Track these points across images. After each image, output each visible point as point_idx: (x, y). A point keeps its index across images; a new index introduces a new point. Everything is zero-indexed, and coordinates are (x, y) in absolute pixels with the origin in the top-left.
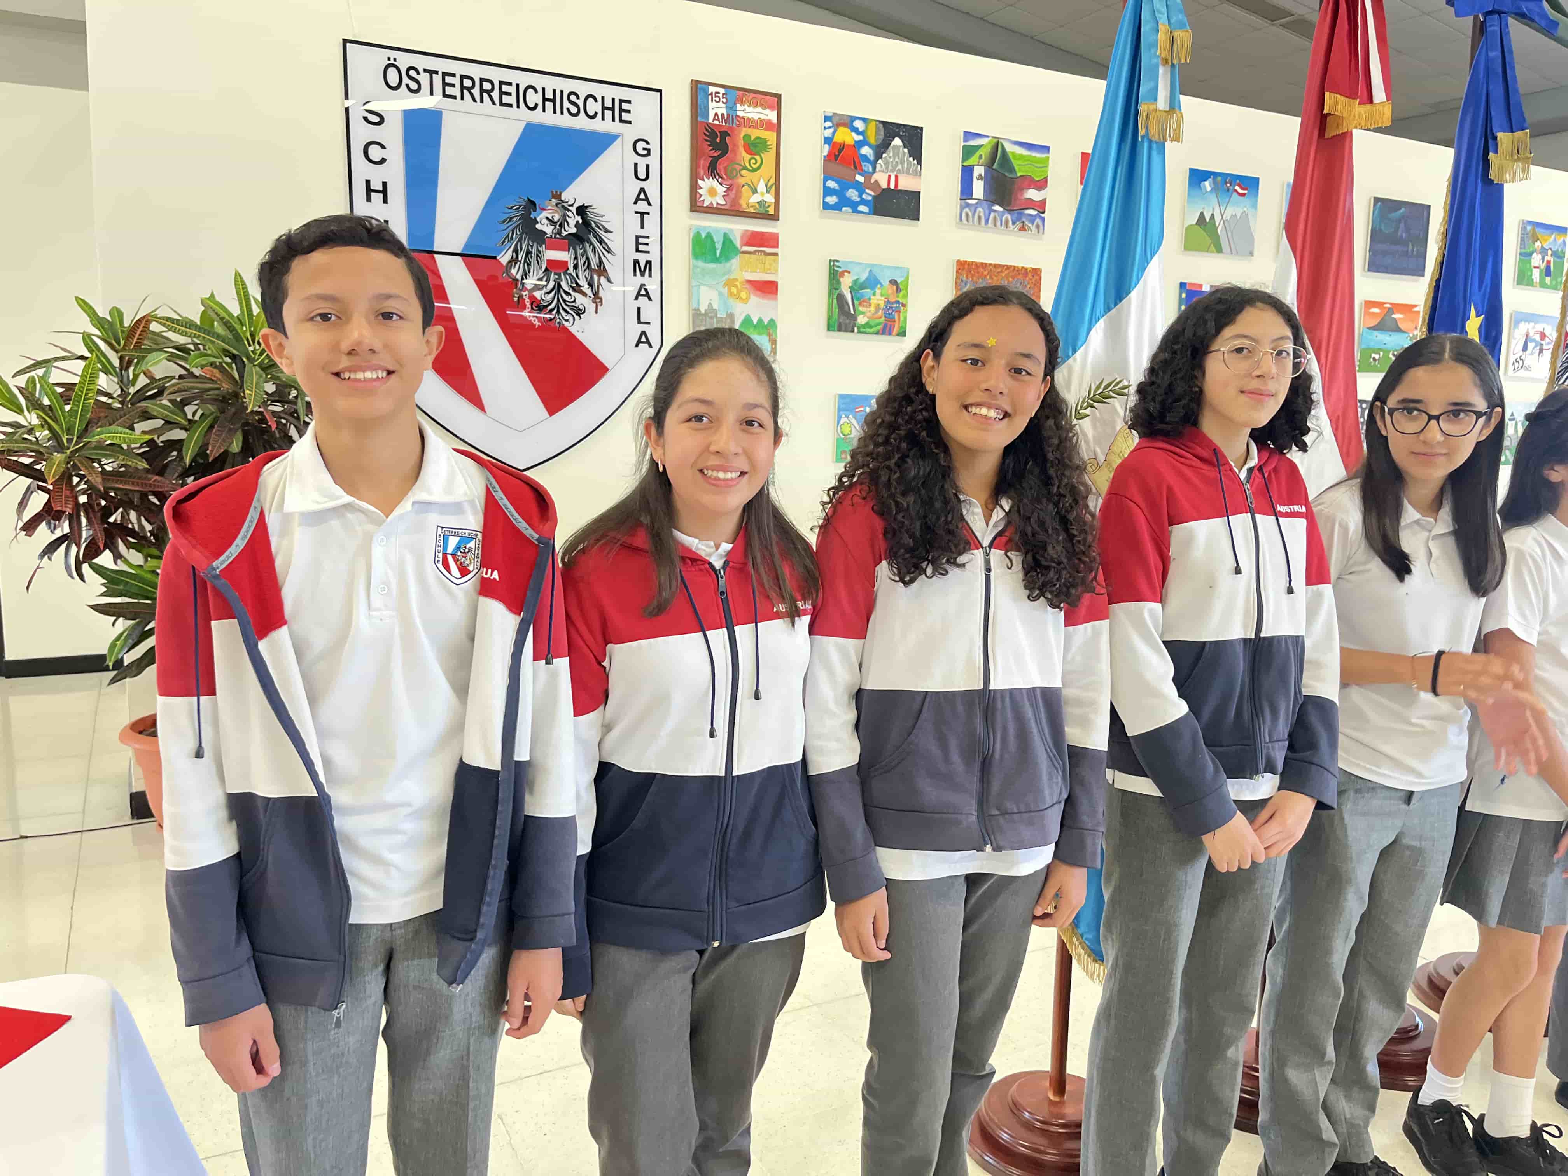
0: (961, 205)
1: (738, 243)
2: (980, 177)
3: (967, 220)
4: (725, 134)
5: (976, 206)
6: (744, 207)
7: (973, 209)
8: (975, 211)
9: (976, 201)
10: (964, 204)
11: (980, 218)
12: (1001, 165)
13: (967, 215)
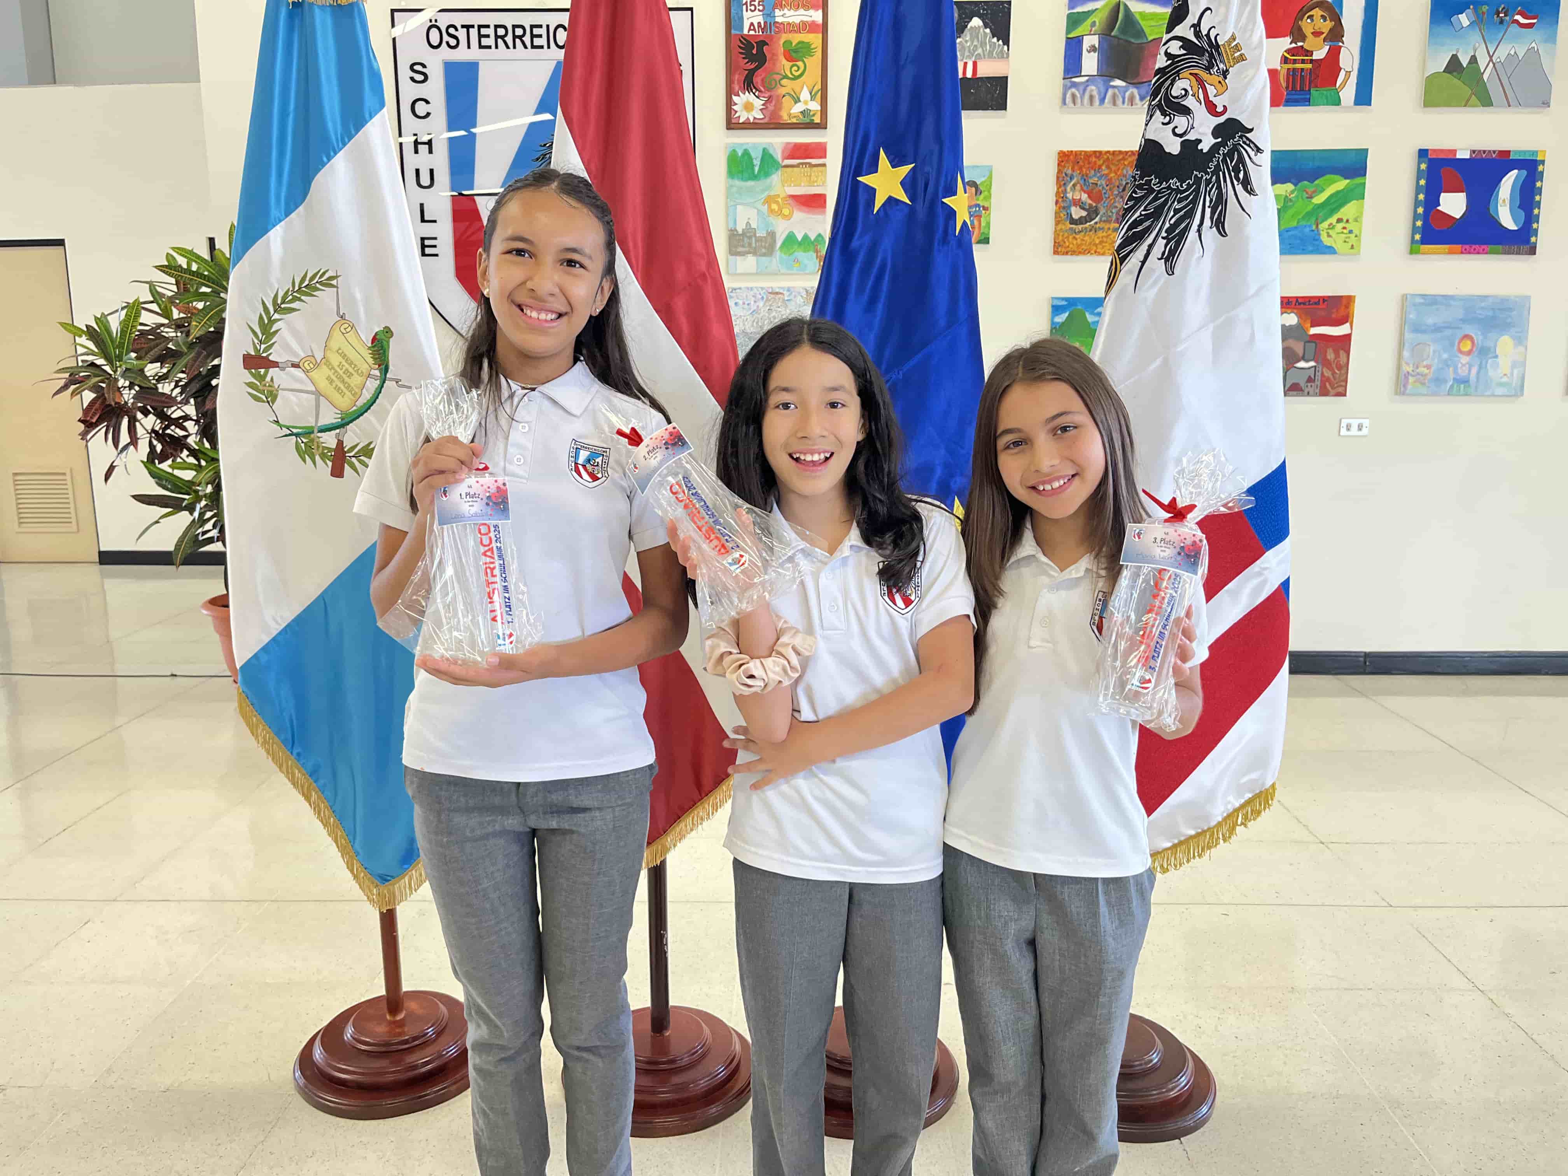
0: (1065, 86)
1: (778, 156)
2: (1093, 49)
3: (1074, 103)
4: (762, 44)
5: (1086, 84)
6: (785, 118)
7: (1081, 88)
8: (1085, 90)
9: (1087, 78)
10: (1069, 84)
11: (1091, 98)
12: (1123, 30)
13: (1074, 96)
